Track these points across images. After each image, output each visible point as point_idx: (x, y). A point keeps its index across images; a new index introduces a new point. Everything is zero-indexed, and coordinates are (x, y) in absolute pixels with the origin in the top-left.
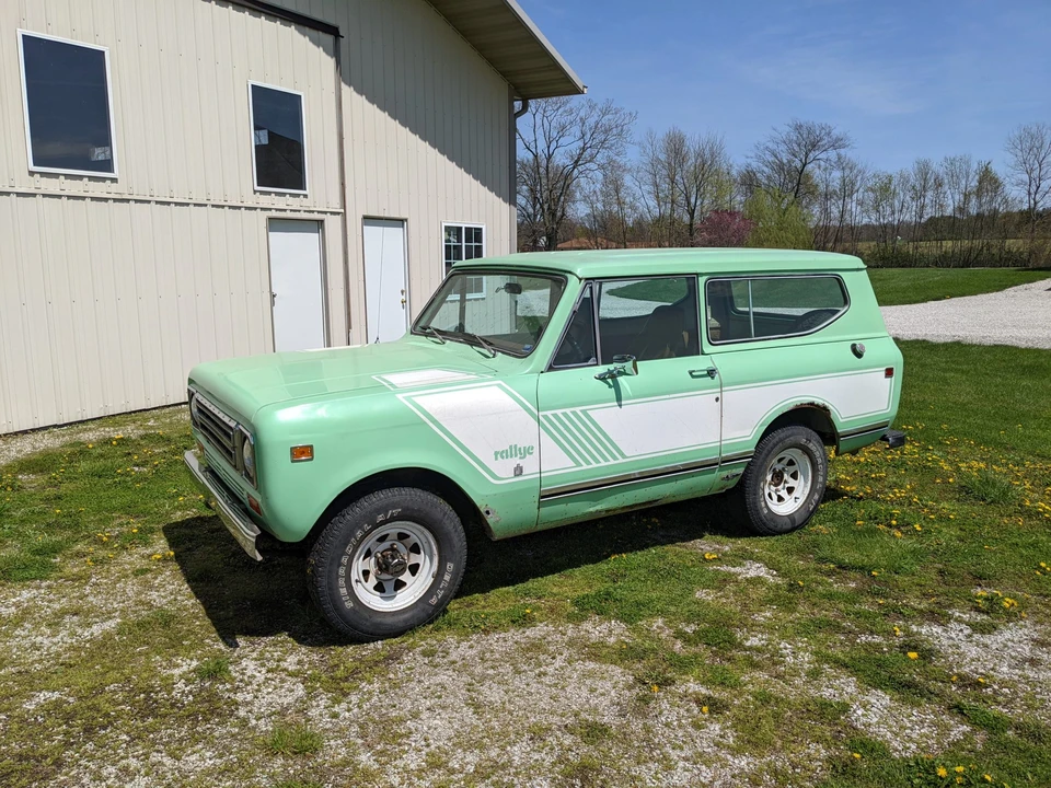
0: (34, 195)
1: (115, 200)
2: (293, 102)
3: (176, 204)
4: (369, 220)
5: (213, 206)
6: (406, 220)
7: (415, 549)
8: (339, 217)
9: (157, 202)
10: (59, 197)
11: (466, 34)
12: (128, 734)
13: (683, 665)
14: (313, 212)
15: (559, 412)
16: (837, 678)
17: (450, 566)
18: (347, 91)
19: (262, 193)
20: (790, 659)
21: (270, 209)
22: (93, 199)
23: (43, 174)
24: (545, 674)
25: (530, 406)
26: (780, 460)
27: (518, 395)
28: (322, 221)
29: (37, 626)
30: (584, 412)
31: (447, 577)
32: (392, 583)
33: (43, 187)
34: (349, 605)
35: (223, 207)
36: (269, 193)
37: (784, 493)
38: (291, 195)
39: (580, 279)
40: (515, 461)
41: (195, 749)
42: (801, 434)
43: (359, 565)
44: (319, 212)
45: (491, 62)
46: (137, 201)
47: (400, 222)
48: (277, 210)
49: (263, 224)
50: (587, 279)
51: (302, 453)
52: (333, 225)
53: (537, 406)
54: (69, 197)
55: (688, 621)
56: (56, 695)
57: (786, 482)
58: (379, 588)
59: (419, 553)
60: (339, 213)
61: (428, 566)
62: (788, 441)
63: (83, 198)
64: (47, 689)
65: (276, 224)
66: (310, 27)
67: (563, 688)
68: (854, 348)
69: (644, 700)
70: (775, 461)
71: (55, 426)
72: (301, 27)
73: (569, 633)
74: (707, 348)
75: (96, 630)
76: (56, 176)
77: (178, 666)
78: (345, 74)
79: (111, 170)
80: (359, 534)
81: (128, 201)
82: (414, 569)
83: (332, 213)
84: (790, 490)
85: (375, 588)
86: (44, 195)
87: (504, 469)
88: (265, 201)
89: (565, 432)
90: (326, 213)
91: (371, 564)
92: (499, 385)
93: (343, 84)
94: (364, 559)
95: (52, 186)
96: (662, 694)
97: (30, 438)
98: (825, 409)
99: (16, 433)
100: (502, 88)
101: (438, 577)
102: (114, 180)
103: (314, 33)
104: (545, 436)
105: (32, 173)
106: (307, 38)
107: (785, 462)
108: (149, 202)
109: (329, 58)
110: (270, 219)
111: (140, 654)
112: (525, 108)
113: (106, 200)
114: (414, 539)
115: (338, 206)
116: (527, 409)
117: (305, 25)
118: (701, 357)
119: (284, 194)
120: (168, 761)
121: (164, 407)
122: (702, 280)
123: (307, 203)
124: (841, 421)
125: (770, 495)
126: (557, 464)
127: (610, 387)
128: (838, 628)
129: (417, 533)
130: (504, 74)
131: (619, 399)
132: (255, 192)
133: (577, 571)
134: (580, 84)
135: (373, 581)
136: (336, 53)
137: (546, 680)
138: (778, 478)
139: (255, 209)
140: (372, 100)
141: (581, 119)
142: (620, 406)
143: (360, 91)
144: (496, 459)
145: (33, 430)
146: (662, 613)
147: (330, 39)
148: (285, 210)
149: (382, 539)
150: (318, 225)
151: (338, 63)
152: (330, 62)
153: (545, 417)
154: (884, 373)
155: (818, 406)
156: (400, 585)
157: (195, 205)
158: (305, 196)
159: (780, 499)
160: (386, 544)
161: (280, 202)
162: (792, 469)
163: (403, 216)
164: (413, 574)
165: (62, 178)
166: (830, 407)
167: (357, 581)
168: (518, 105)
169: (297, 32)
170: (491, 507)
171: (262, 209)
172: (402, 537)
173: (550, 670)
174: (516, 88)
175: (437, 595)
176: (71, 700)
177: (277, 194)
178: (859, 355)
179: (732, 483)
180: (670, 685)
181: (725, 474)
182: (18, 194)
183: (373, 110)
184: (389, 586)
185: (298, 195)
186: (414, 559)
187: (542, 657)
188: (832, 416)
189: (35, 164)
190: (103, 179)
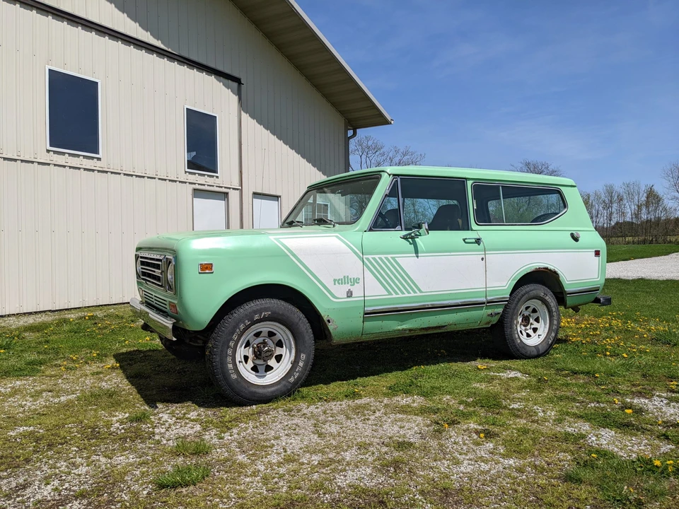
0: (49, 164)
1: (99, 171)
2: (212, 119)
3: (137, 176)
4: (257, 195)
5: (159, 179)
6: (280, 197)
7: (280, 344)
8: (238, 192)
9: (125, 174)
10: (64, 166)
11: (318, 87)
12: (78, 447)
13: (466, 416)
14: (222, 187)
15: (376, 257)
16: (575, 423)
17: (303, 356)
18: (245, 116)
19: (190, 173)
20: (541, 414)
21: (195, 184)
22: (85, 169)
23: (55, 152)
24: (368, 419)
25: (358, 251)
26: (527, 308)
27: (349, 243)
28: (227, 193)
29: (24, 396)
30: (393, 258)
31: (301, 364)
32: (264, 367)
33: (54, 160)
34: (234, 376)
35: (165, 180)
36: (195, 174)
37: (530, 332)
38: (208, 176)
39: (390, 175)
40: (347, 287)
41: (123, 454)
42: (540, 290)
43: (241, 352)
44: (225, 188)
45: (334, 104)
46: (112, 173)
47: (276, 198)
48: (199, 184)
49: (190, 192)
50: (394, 175)
51: (206, 268)
52: (234, 196)
53: (362, 252)
54: (70, 167)
55: (468, 396)
56: (32, 428)
57: (531, 324)
58: (255, 369)
59: (282, 347)
60: (238, 189)
61: (288, 356)
62: (532, 293)
63: (79, 168)
64: (26, 426)
65: (198, 193)
66: (223, 77)
67: (381, 426)
68: (572, 235)
69: (439, 431)
70: (523, 308)
71: (50, 311)
72: (218, 77)
73: (385, 402)
74: (474, 226)
75: (63, 399)
76: (63, 154)
77: (116, 416)
78: (244, 105)
79: (97, 152)
80: (242, 327)
81: (107, 172)
82: (279, 358)
83: (234, 189)
84: (535, 330)
85: (252, 369)
86: (55, 165)
87: (341, 291)
88: (192, 178)
89: (381, 271)
90: (230, 188)
91: (249, 352)
92: (337, 237)
93: (242, 112)
94: (245, 347)
95: (60, 160)
96: (451, 429)
97: (33, 317)
98: (555, 273)
99: (25, 314)
100: (341, 122)
101: (295, 363)
102: (99, 159)
103: (226, 81)
104: (367, 272)
105: (48, 151)
106: (221, 84)
107: (530, 309)
108: (120, 174)
109: (235, 96)
110: (194, 189)
111: (91, 410)
112: (355, 134)
113: (93, 170)
114: (279, 336)
115: (238, 185)
116: (355, 253)
117: (220, 76)
118: (470, 231)
119: (204, 175)
120: (103, 460)
121: (121, 304)
122: (469, 183)
123: (218, 182)
124: (567, 282)
125: (521, 332)
126: (375, 292)
127: (411, 244)
128: (574, 400)
129: (282, 332)
130: (342, 113)
131: (417, 252)
132: (186, 172)
133: (390, 375)
134: (389, 118)
135: (250, 364)
136: (239, 93)
137: (370, 422)
138: (526, 320)
139: (186, 183)
140: (260, 122)
141: (390, 158)
142: (418, 257)
143: (253, 117)
144: (335, 284)
145: (36, 313)
146: (450, 393)
147: (235, 85)
148: (204, 185)
149: (257, 335)
150: (225, 196)
151: (240, 99)
152: (236, 98)
153: (368, 259)
154: (594, 253)
155: (550, 270)
156: (269, 368)
157: (148, 177)
158: (217, 177)
159: (528, 335)
160: (260, 340)
161: (201, 180)
162: (535, 315)
163: (278, 194)
164: (278, 361)
165: (67, 155)
166: (559, 272)
167: (240, 362)
168: (350, 133)
169: (215, 80)
170: (332, 317)
171: (190, 183)
172: (271, 334)
173: (372, 417)
174: (349, 122)
175: (294, 376)
176: (41, 431)
177: (199, 174)
178: (576, 239)
179: (495, 320)
180: (456, 424)
181: (490, 311)
182: (39, 163)
183: (260, 129)
184: (261, 369)
185: (213, 176)
186: (278, 351)
187: (366, 412)
188: (561, 279)
189: (51, 146)
190: (92, 158)
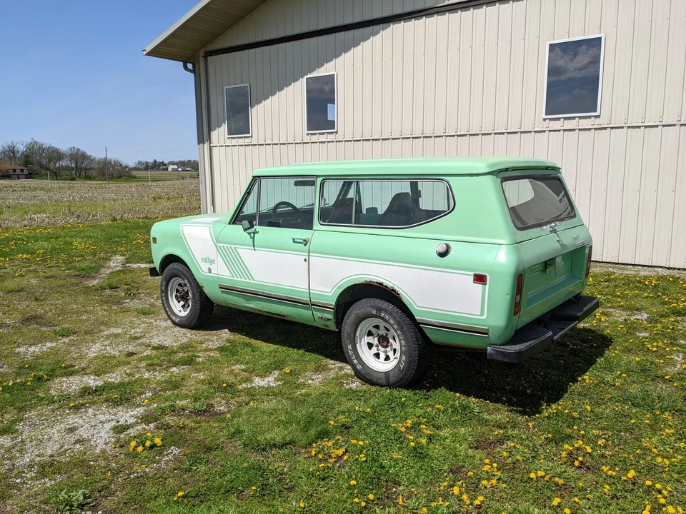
0: (545, 131)
1: (596, 129)
9: (629, 127)
10: (559, 131)
22: (580, 130)
23: (550, 119)
30: (235, 248)
33: (550, 126)
46: (612, 128)
50: (255, 177)
54: (565, 130)
63: (574, 130)
74: (316, 226)
76: (559, 119)
79: (595, 110)
81: (606, 128)
86: (550, 131)
95: (556, 125)
102: (597, 117)
105: (545, 120)
108: (623, 127)
113: (590, 129)
122: (319, 180)
131: (254, 245)
142: (255, 250)
165: (562, 120)
182: (536, 132)
189: (546, 114)
190: (590, 117)
